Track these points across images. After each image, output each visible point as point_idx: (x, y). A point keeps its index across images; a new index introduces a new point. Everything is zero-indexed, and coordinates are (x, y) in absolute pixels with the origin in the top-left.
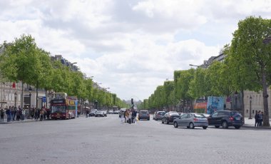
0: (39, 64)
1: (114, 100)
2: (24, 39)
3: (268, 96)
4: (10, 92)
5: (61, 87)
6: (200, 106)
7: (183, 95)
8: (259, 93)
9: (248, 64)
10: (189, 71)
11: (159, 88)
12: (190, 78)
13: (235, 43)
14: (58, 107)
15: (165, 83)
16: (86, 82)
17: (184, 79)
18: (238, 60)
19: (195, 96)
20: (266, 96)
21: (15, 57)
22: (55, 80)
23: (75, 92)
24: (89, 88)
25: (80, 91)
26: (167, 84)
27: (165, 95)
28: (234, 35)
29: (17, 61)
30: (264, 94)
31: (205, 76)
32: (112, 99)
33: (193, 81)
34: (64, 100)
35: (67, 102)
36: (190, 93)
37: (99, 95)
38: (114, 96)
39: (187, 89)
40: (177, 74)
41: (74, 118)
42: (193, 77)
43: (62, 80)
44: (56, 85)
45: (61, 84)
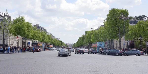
0: (26, 28)
1: (61, 43)
2: (20, 17)
3: (121, 41)
4: (16, 40)
5: (36, 38)
6: (94, 46)
7: (89, 41)
8: (118, 40)
9: (113, 28)
10: (91, 31)
11: (80, 38)
12: (91, 34)
13: (108, 19)
14: (35, 46)
15: (82, 36)
16: (48, 36)
17: (89, 34)
18: (109, 26)
19: (93, 41)
20: (120, 41)
21: (15, 25)
22: (34, 35)
23: (43, 40)
24: (49, 38)
25: (45, 40)
26: (83, 36)
27: (82, 41)
28: (107, 16)
29: (16, 27)
30: (119, 40)
31: (97, 33)
32: (60, 43)
33: (92, 35)
34: (37, 44)
35: (39, 44)
36: (91, 40)
37: (54, 41)
38: (61, 42)
39: (90, 38)
40: (86, 32)
41: (42, 51)
42: (92, 33)
43: (37, 35)
44: (34, 37)
45: (37, 37)
